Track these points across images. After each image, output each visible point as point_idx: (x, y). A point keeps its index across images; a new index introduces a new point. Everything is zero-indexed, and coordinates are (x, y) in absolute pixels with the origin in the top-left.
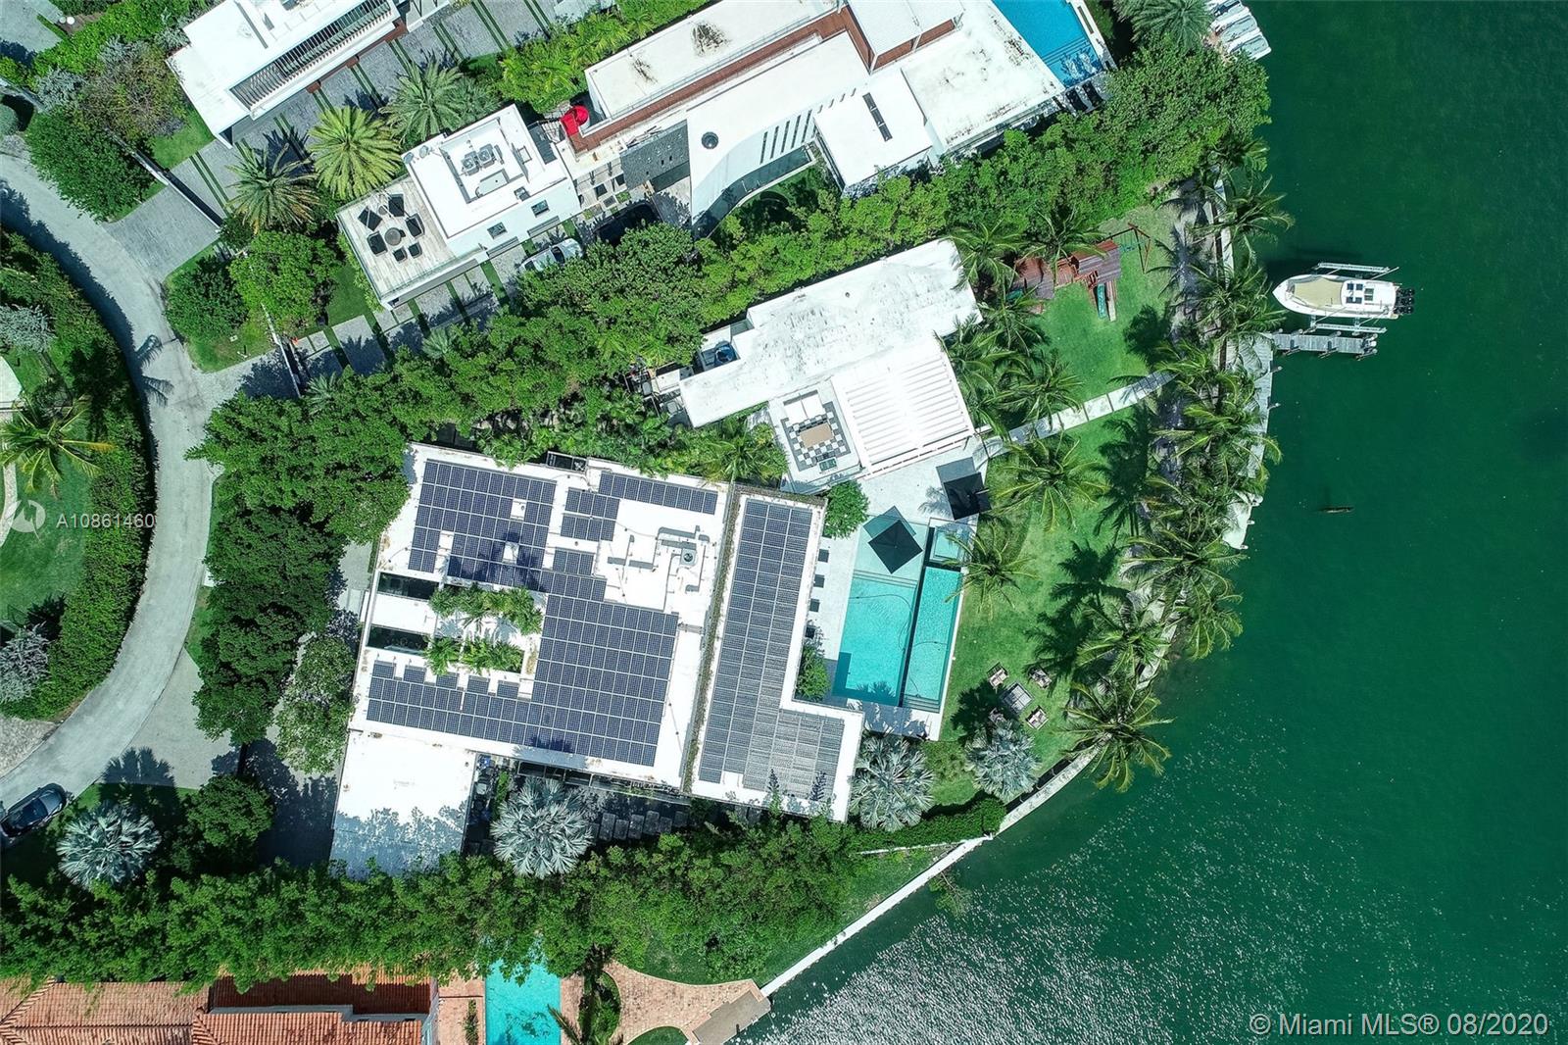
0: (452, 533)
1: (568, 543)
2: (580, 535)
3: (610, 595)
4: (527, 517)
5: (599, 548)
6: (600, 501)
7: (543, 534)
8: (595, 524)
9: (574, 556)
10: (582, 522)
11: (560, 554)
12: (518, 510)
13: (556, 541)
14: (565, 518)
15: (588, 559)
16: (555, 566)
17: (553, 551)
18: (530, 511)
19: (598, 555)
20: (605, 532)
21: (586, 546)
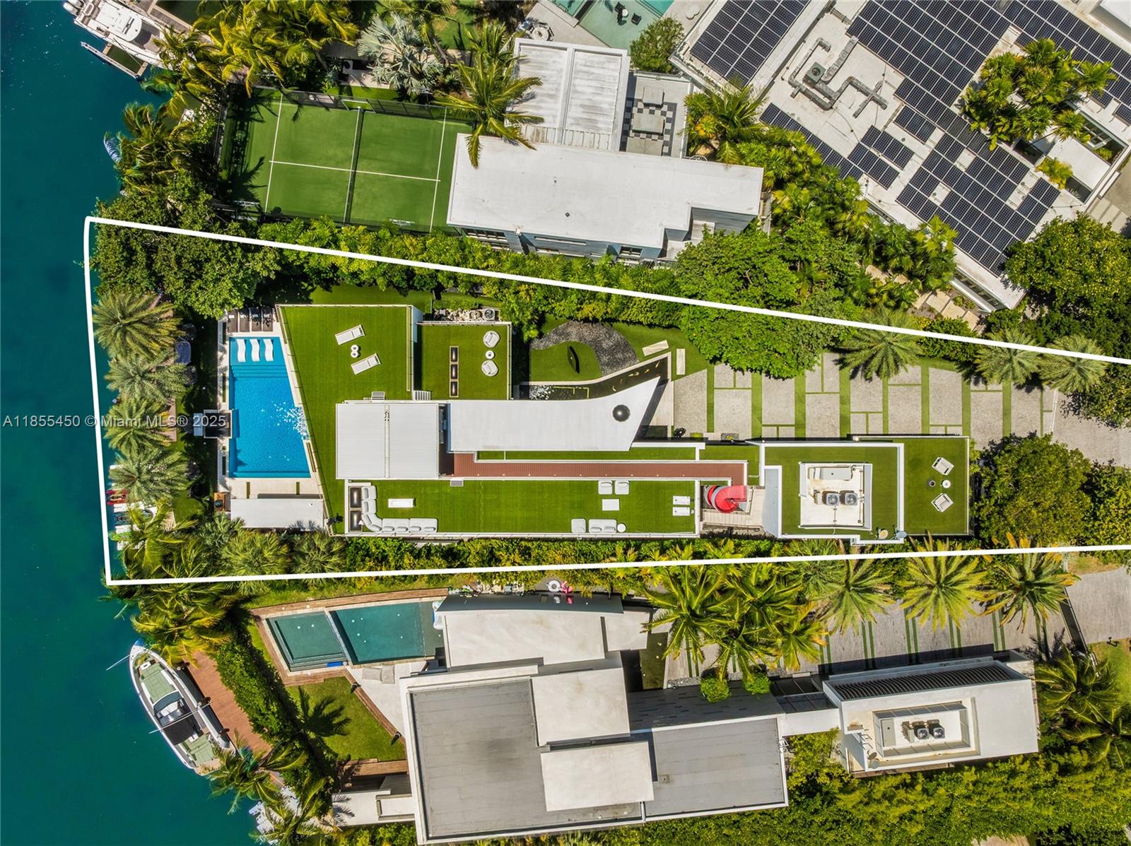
0: (1007, 203)
1: (910, 142)
2: (897, 145)
3: (897, 79)
4: (936, 183)
5: (886, 127)
6: (866, 166)
7: (929, 162)
8: (879, 147)
9: (912, 129)
10: (890, 154)
11: (923, 137)
12: (940, 194)
13: (921, 151)
14: (902, 166)
15: (902, 119)
16: (932, 128)
17: (928, 142)
18: (930, 186)
19: (890, 120)
20: (873, 136)
21: (897, 133)
